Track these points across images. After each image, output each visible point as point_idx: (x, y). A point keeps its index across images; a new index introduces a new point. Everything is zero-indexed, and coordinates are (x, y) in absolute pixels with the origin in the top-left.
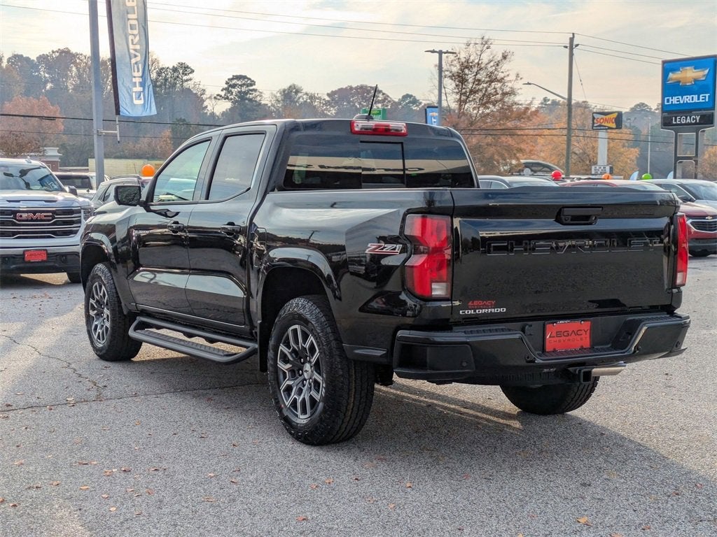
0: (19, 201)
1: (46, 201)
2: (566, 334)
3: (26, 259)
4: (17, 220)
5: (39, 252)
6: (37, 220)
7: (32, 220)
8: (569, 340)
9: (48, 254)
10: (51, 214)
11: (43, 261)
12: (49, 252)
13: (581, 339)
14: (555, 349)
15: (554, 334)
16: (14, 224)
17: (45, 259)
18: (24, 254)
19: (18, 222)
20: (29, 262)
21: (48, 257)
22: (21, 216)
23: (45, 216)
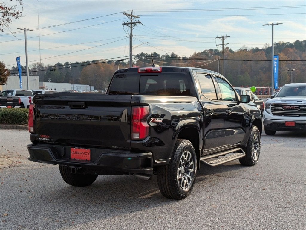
0: (286, 101)
1: (297, 101)
2: (79, 153)
3: (286, 125)
4: (284, 109)
5: (292, 123)
6: (292, 109)
7: (290, 109)
8: (80, 156)
9: (295, 123)
10: (298, 107)
11: (293, 127)
12: (296, 122)
13: (86, 156)
14: (74, 158)
15: (74, 152)
16: (283, 110)
17: (294, 125)
18: (285, 123)
19: (284, 110)
20: (287, 126)
21: (295, 125)
22: (285, 107)
23: (295, 107)
